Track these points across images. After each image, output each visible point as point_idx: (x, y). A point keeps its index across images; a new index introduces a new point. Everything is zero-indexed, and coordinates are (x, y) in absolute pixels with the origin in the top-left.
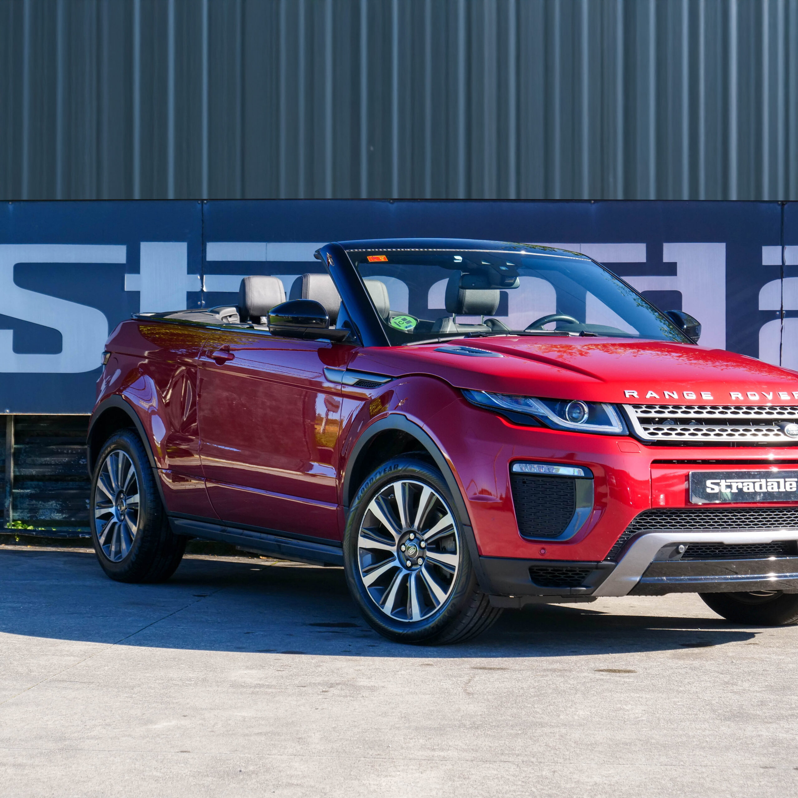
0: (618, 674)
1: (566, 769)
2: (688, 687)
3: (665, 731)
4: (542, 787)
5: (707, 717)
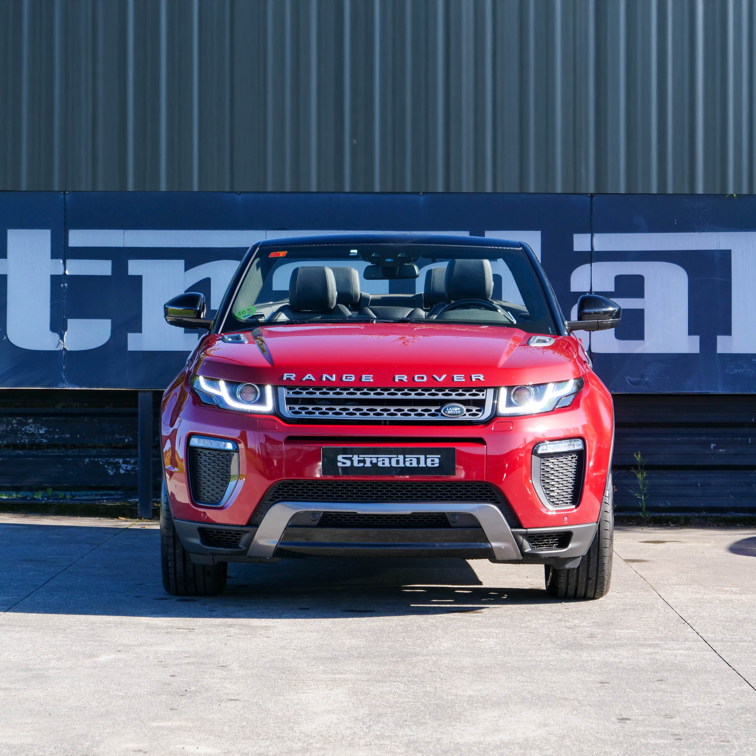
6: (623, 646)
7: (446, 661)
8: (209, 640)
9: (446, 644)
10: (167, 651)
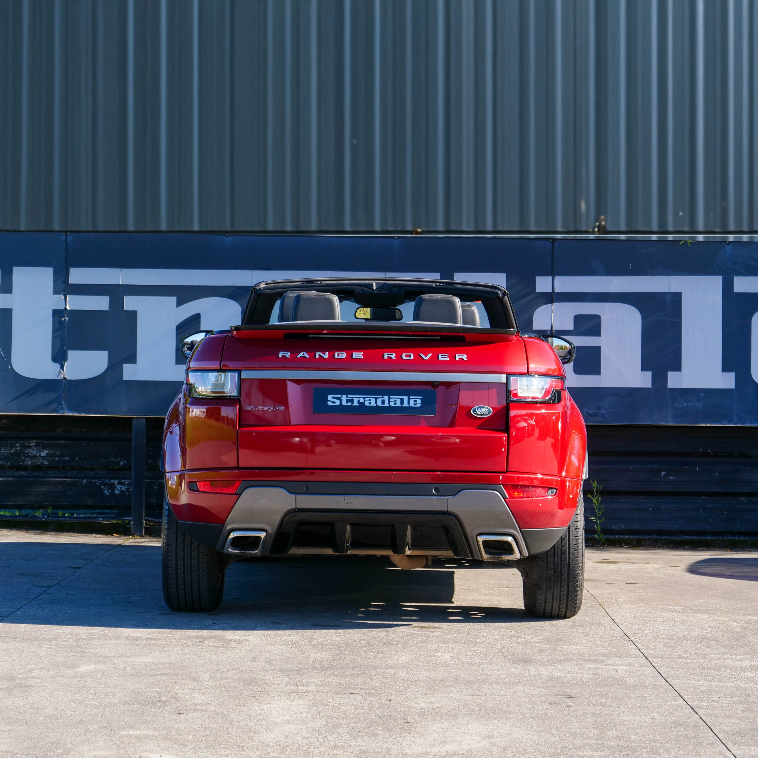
0: (428, 630)
1: (399, 698)
2: (483, 639)
3: (469, 672)
4: (383, 711)
5: (500, 661)
6: (569, 661)
7: (403, 674)
8: (184, 652)
9: (404, 659)
10: (144, 662)
